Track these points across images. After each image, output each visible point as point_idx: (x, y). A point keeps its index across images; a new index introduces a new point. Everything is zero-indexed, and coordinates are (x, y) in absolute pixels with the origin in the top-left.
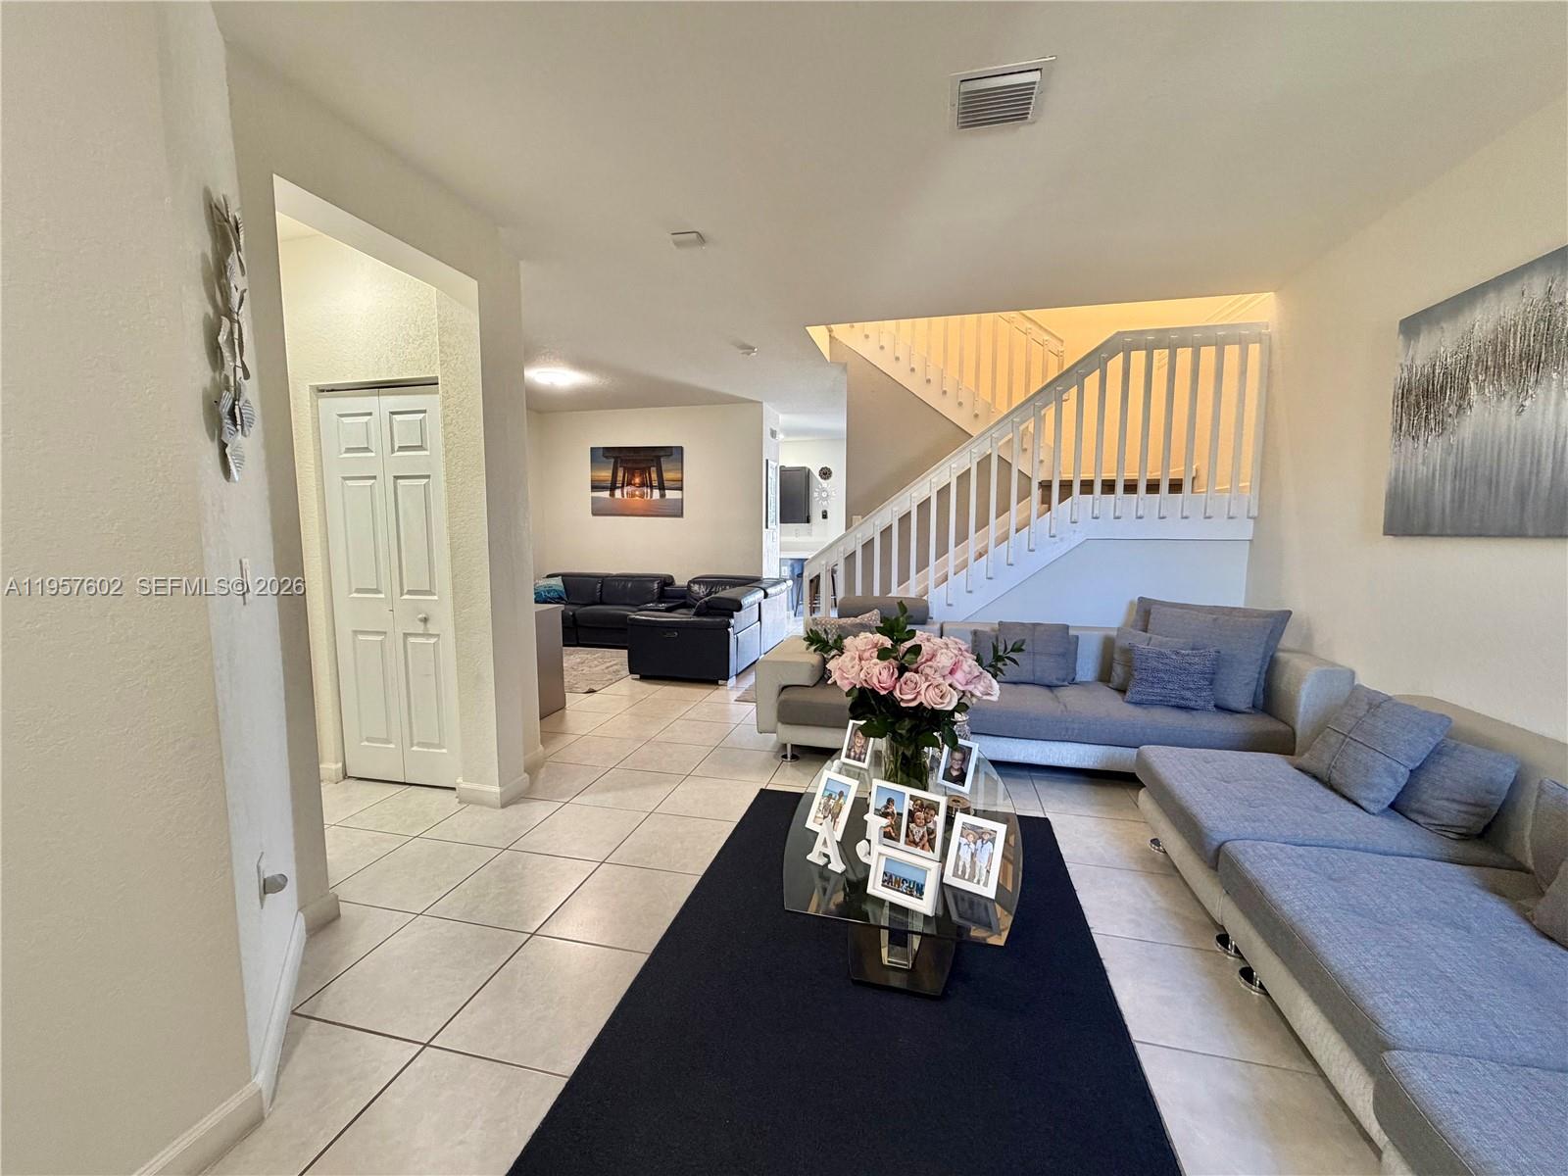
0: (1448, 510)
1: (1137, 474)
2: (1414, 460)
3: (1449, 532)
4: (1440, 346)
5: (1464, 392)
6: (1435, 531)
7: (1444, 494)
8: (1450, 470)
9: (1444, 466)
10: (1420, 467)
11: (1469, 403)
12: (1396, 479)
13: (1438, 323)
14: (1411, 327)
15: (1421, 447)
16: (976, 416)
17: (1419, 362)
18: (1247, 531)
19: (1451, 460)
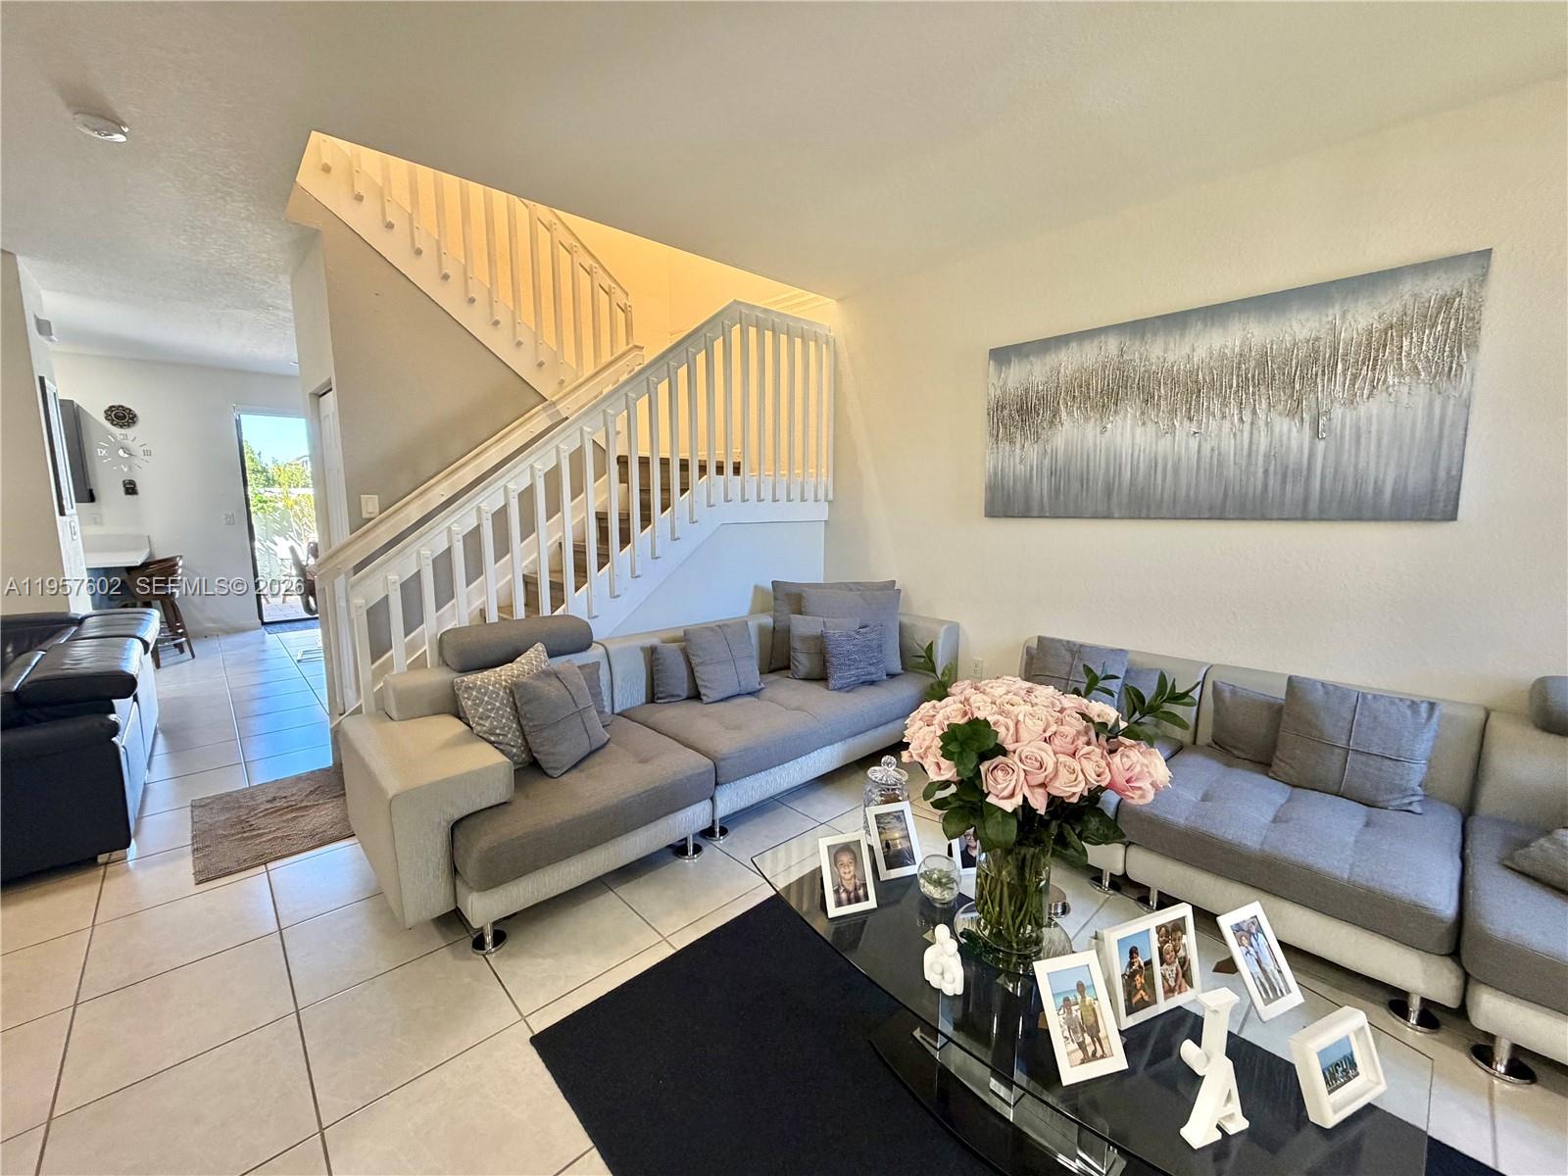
0: (1046, 499)
1: (688, 454)
2: (1011, 460)
3: (1047, 514)
4: (1033, 374)
5: (1056, 413)
6: (1035, 514)
7: (1041, 488)
8: (1046, 473)
9: (1040, 466)
10: (1018, 467)
11: (1060, 421)
12: (995, 474)
13: (1027, 356)
14: (1001, 356)
15: (1018, 451)
16: (541, 365)
17: (1010, 384)
18: (822, 512)
19: (1046, 462)
